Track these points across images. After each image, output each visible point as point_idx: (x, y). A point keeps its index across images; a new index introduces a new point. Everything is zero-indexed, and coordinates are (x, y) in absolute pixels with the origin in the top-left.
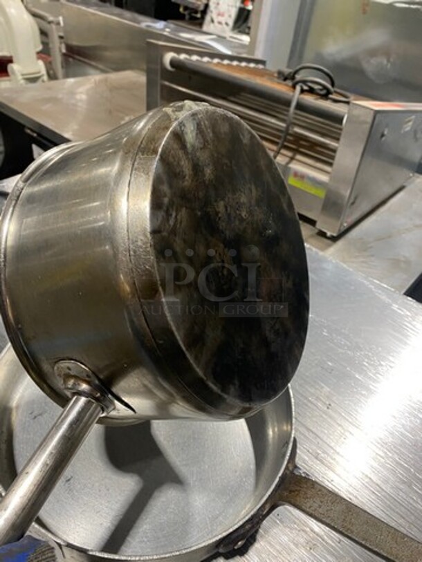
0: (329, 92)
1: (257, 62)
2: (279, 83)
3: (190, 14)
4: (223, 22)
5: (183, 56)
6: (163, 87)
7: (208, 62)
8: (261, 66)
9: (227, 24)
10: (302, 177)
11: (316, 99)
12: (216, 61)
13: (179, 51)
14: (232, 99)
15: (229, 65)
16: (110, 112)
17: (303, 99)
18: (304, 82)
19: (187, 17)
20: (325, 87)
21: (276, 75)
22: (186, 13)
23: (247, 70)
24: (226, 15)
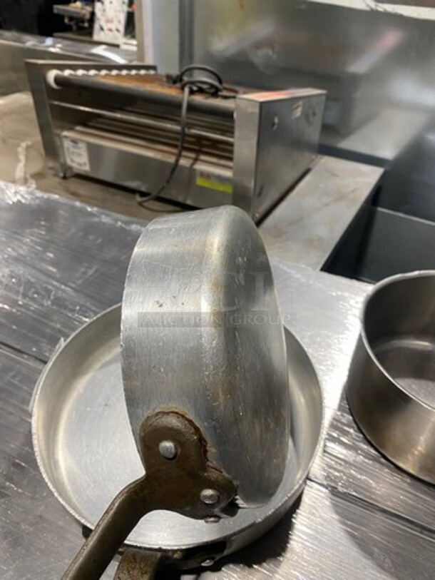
0: (217, 90)
1: (147, 68)
2: (170, 87)
3: (77, 24)
4: (114, 29)
5: (67, 73)
6: (53, 107)
7: (96, 75)
8: (152, 72)
9: (118, 30)
10: (207, 176)
11: (207, 98)
12: (104, 72)
13: (61, 68)
14: (130, 109)
15: (118, 76)
16: (4, 141)
17: (193, 100)
18: (193, 83)
19: (74, 28)
20: (212, 86)
21: (165, 79)
22: (72, 23)
23: (138, 78)
24: (116, 22)
